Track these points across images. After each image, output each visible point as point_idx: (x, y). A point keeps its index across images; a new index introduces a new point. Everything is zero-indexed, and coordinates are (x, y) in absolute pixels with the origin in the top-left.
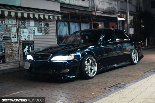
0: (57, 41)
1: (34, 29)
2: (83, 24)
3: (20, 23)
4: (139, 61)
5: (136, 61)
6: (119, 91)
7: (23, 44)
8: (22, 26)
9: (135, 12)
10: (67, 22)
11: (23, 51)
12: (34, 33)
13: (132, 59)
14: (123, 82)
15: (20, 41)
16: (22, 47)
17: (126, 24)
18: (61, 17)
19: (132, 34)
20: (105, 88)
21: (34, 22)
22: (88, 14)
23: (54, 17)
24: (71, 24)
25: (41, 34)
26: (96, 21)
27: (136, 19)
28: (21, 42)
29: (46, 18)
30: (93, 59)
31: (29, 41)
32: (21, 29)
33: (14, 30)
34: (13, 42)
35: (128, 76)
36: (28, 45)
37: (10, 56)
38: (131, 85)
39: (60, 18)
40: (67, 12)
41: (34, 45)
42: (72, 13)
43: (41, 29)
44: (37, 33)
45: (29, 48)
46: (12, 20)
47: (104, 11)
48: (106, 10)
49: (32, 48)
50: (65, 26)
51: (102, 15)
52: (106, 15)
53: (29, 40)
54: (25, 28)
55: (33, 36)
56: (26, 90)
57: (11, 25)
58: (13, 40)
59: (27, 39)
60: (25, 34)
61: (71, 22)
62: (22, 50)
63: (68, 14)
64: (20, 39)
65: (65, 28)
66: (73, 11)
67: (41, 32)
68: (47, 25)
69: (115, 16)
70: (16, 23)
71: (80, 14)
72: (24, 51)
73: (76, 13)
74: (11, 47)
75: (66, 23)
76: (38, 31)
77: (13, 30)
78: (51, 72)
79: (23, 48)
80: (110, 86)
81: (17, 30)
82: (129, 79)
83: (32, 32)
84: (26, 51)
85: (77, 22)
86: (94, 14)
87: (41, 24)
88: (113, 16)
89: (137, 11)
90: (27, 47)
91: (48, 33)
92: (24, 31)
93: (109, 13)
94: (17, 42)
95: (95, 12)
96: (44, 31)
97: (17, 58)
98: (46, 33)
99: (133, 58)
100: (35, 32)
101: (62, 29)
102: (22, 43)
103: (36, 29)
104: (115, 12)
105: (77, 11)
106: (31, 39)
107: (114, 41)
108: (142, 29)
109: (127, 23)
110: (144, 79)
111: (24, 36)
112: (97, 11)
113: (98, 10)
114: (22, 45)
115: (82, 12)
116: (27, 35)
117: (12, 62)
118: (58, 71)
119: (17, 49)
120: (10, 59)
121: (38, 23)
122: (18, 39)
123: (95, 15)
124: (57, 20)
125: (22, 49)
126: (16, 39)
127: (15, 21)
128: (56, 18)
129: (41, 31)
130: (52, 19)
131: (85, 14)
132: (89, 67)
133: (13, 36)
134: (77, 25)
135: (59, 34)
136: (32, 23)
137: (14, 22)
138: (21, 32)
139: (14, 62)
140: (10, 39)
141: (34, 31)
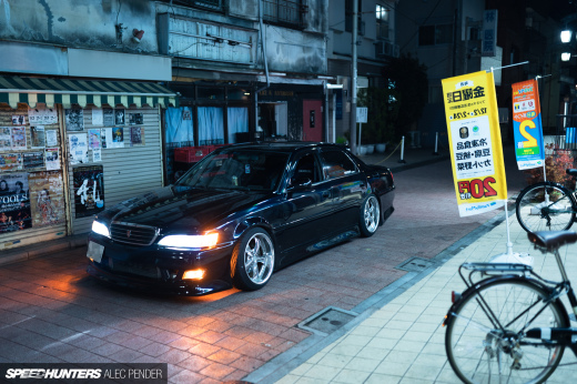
0: (164, 160)
1: (102, 134)
2: (232, 109)
3: (68, 119)
4: (381, 224)
5: (373, 227)
6: (334, 344)
7: (75, 175)
8: (72, 127)
9: (374, 58)
10: (189, 106)
11: (76, 192)
12: (104, 144)
13: (364, 222)
14: (341, 303)
15: (67, 167)
16: (72, 183)
17: (348, 104)
18: (175, 98)
19: (363, 124)
20: (297, 326)
21: (104, 113)
22: (247, 82)
23: (155, 100)
24: (201, 111)
25: (121, 145)
26: (267, 98)
27: (376, 80)
28: (71, 169)
29: (135, 105)
30: (265, 240)
31: (90, 167)
32: (70, 136)
33: (51, 138)
34: (49, 172)
35: (354, 280)
36: (89, 177)
37: (42, 208)
38: (363, 320)
39: (173, 102)
40: (189, 80)
41: (104, 174)
42: (203, 81)
43: (121, 131)
44: (111, 144)
45: (90, 184)
46: (47, 113)
47: (290, 69)
48: (294, 67)
49: (98, 184)
50: (184, 117)
51: (284, 81)
52: (295, 82)
53: (91, 164)
54: (80, 130)
55: (100, 152)
56: (99, 324)
57: (42, 127)
58: (50, 166)
59: (85, 160)
60: (79, 148)
61: (201, 106)
62: (73, 192)
63: (193, 84)
64: (67, 161)
65: (184, 122)
66: (206, 77)
67: (122, 140)
68: (137, 119)
69: (319, 83)
70: (55, 120)
71: (225, 82)
72: (79, 193)
73: (214, 81)
74: (46, 186)
75: (186, 109)
76: (114, 136)
77: (48, 140)
78: (159, 274)
79: (75, 186)
80: (308, 320)
81: (60, 139)
82: (356, 294)
83: (99, 141)
84: (82, 194)
85: (217, 106)
86: (262, 79)
87: (121, 117)
88: (313, 82)
89: (377, 56)
90: (86, 182)
91: (139, 142)
92: (76, 140)
93: (304, 75)
94: (61, 171)
95: (265, 74)
96: (129, 138)
97: (60, 214)
98: (135, 140)
99: (367, 219)
100: (107, 140)
101: (175, 128)
102: (71, 173)
103: (108, 133)
104: (319, 72)
105: (217, 76)
106: (97, 160)
107: (318, 181)
108: (390, 109)
109: (351, 101)
110: (394, 301)
111: (77, 153)
112: (270, 71)
113: (272, 68)
114: (72, 178)
115: (229, 78)
116: (85, 149)
117: (47, 225)
118: (175, 273)
119: (61, 189)
120: (44, 215)
121: (113, 115)
122: (62, 163)
123: (266, 83)
124: (163, 106)
125: (72, 187)
126: (58, 161)
127: (55, 114)
128: (161, 101)
129: (122, 136)
130: (151, 105)
131: (239, 82)
132: (255, 259)
133: (50, 154)
134: (216, 112)
135: (167, 141)
136: (98, 118)
137: (53, 118)
138: (71, 143)
139: (52, 223)
140: (43, 164)
141: (104, 138)
